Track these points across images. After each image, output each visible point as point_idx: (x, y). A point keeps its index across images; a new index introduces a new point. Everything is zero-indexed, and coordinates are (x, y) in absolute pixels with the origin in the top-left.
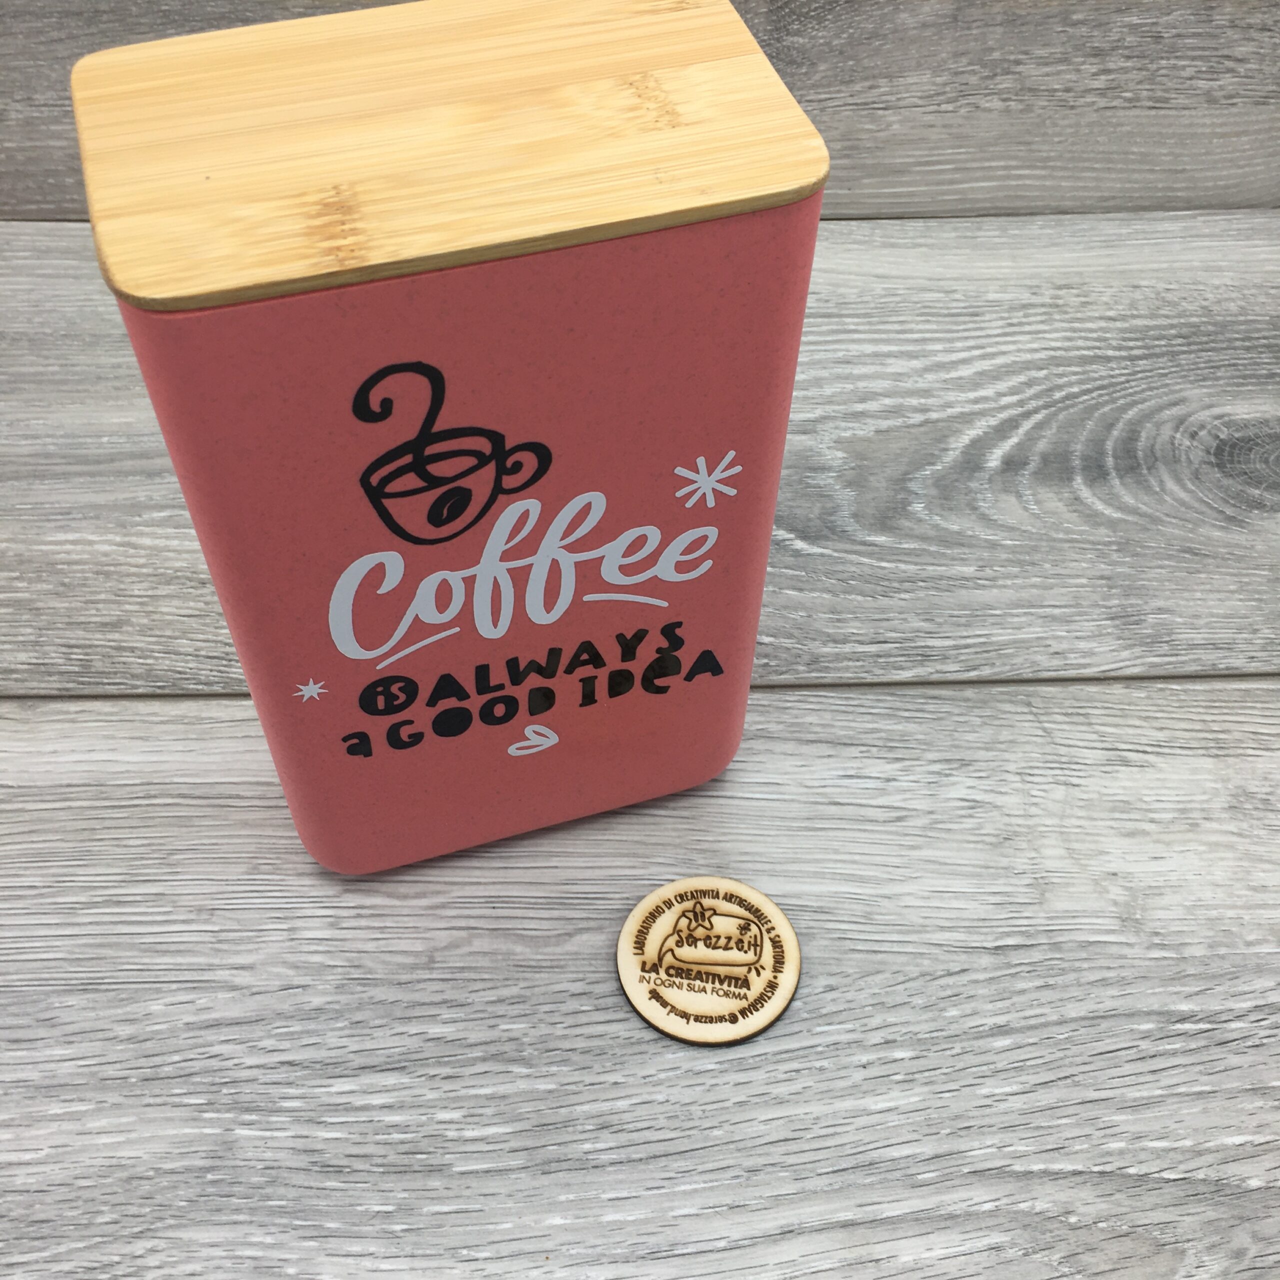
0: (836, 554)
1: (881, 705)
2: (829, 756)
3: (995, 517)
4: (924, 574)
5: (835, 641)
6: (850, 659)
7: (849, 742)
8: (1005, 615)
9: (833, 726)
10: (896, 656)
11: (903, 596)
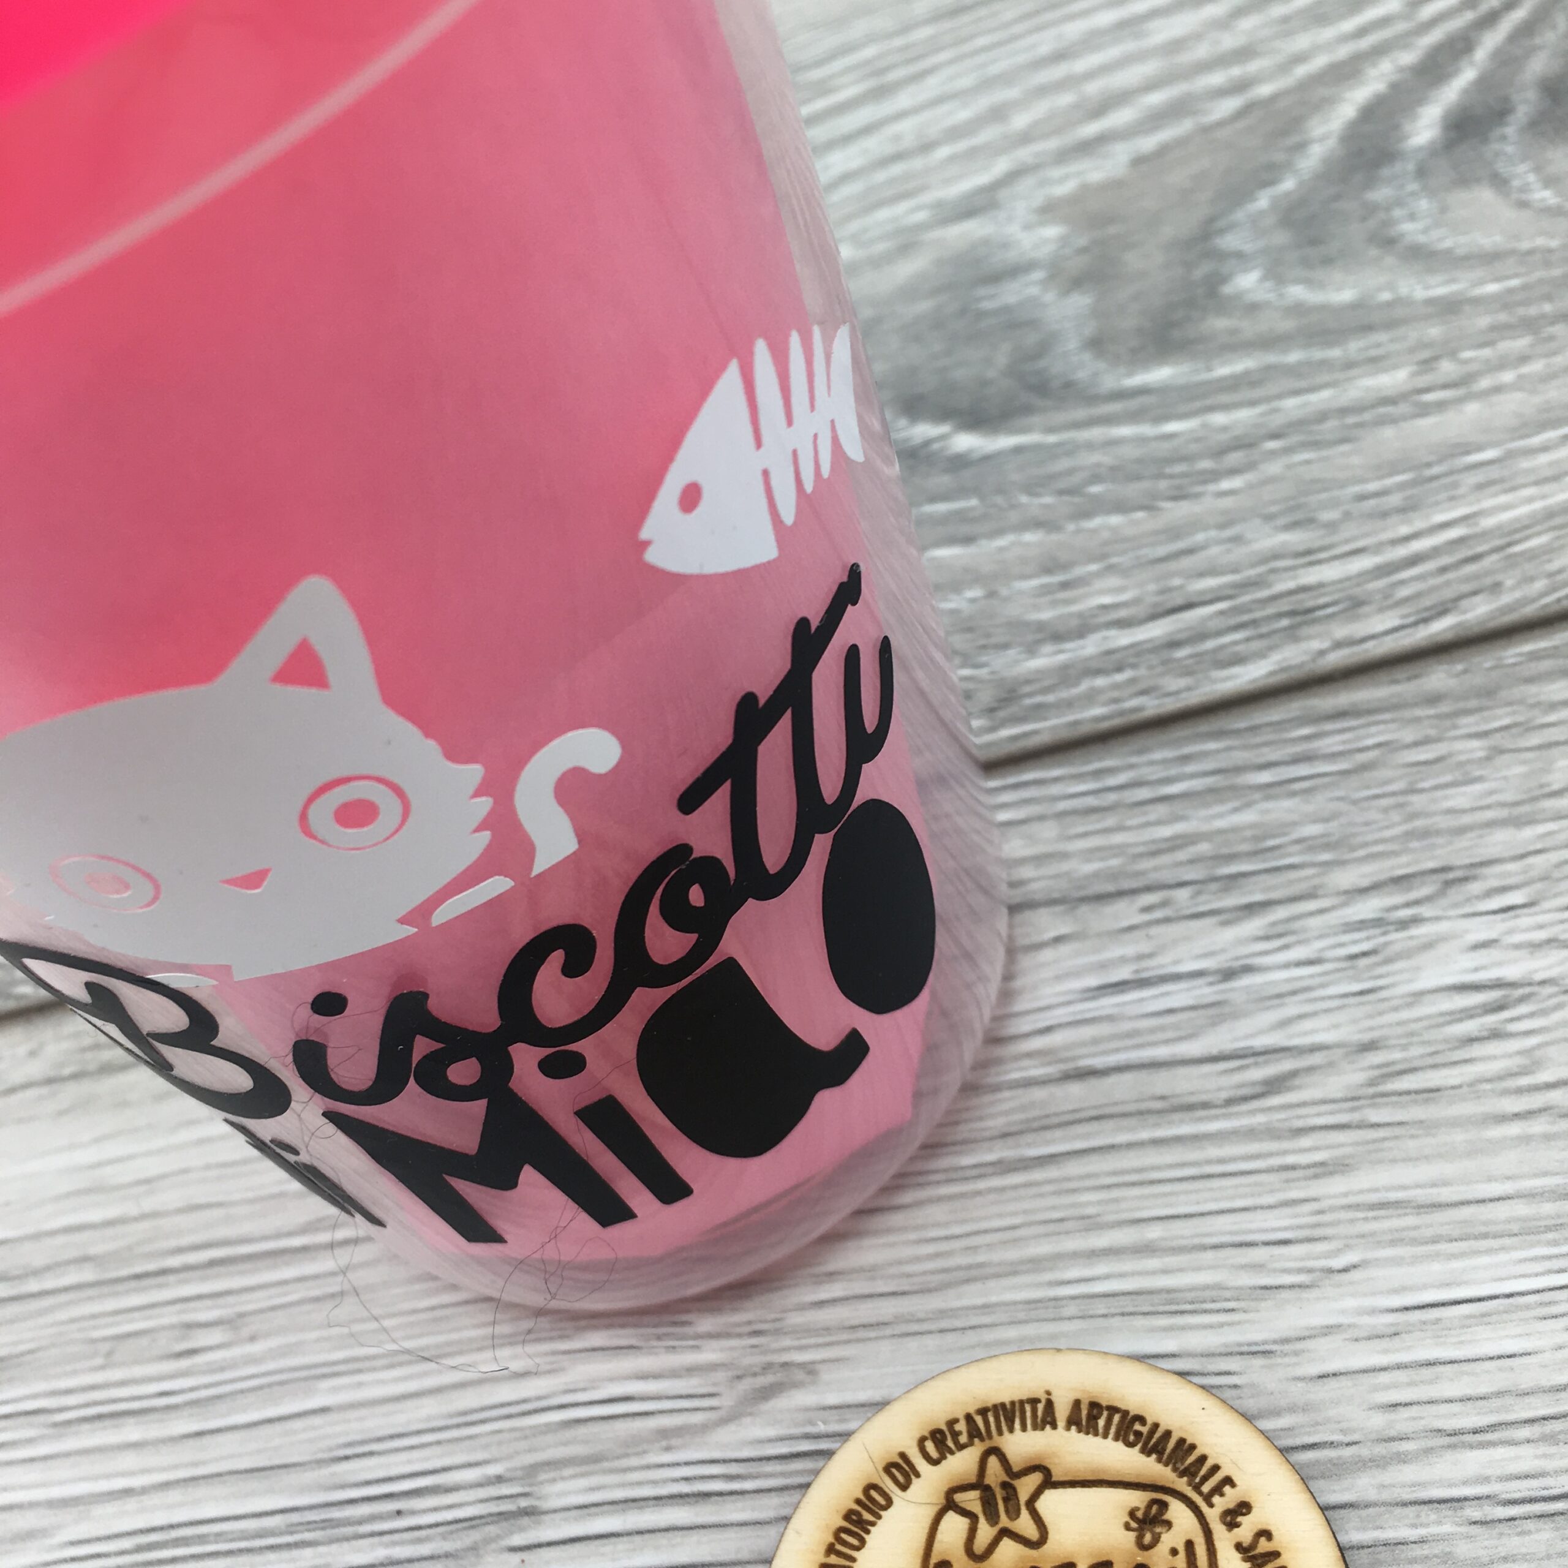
0: (1052, 439)
1: (1190, 768)
2: (1058, 940)
3: (1448, 244)
4: (1277, 421)
5: (1058, 637)
6: (1099, 672)
7: (1110, 888)
8: (1510, 455)
9: (1064, 856)
10: (1219, 633)
11: (1226, 485)
